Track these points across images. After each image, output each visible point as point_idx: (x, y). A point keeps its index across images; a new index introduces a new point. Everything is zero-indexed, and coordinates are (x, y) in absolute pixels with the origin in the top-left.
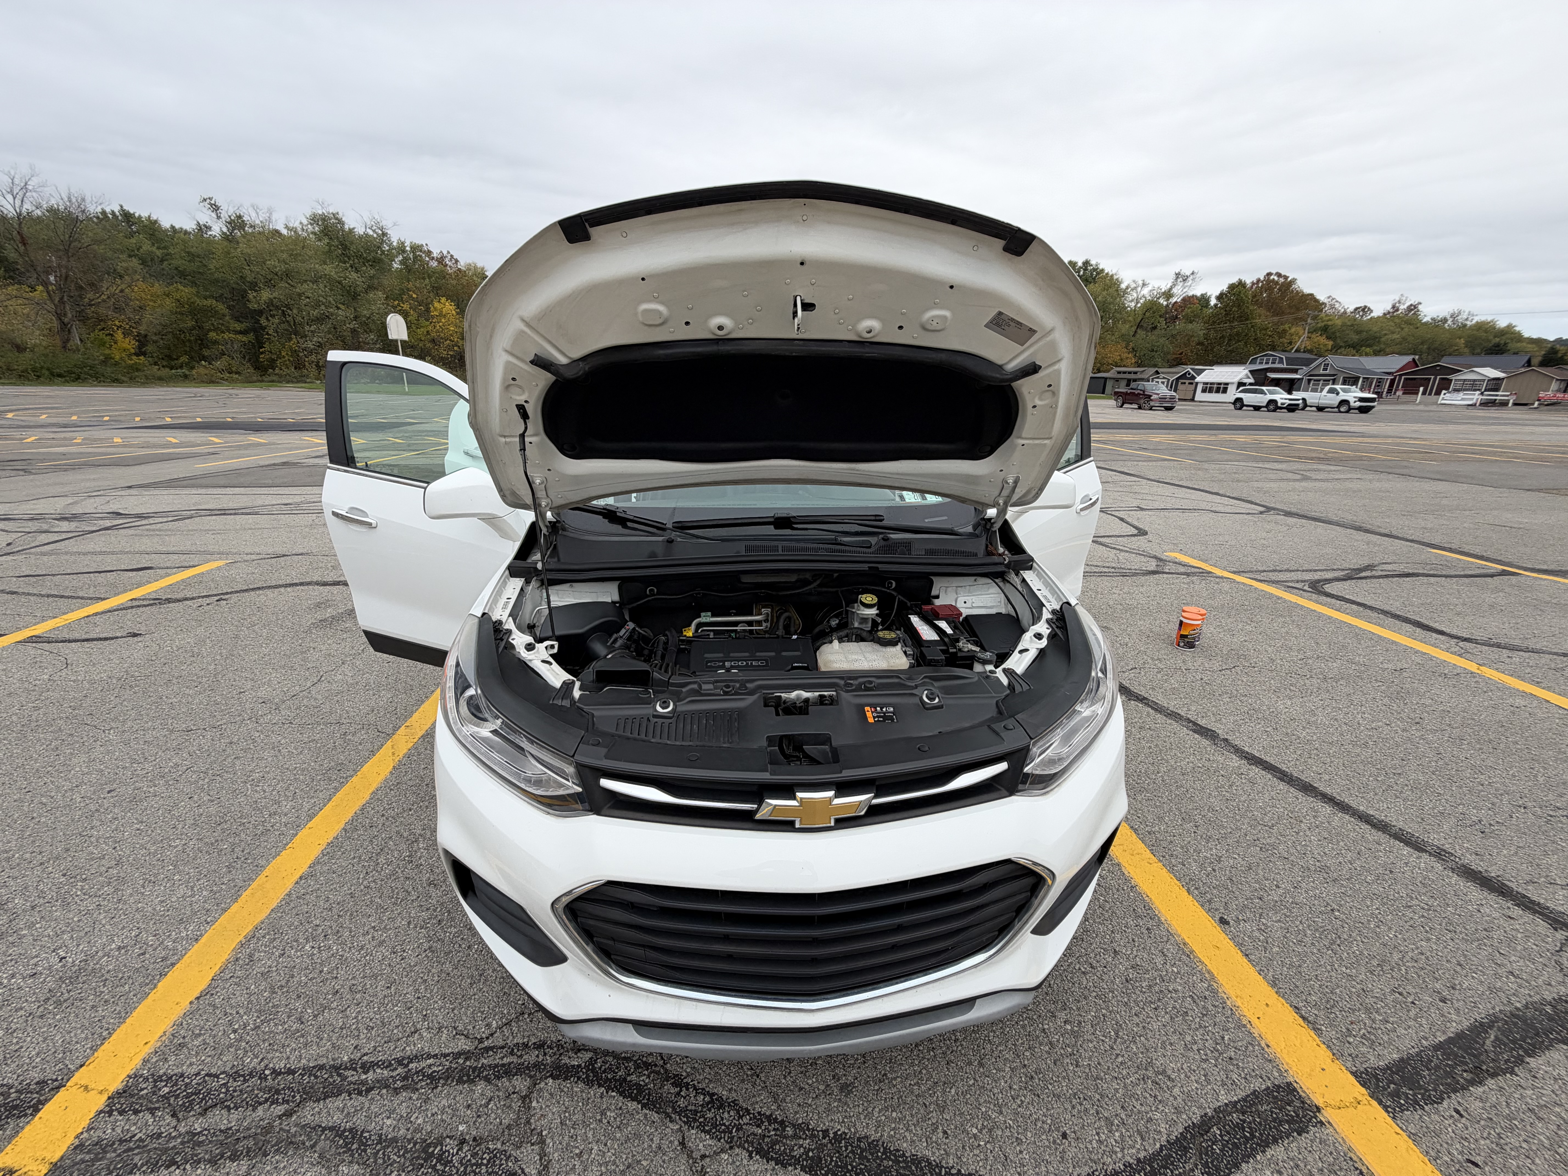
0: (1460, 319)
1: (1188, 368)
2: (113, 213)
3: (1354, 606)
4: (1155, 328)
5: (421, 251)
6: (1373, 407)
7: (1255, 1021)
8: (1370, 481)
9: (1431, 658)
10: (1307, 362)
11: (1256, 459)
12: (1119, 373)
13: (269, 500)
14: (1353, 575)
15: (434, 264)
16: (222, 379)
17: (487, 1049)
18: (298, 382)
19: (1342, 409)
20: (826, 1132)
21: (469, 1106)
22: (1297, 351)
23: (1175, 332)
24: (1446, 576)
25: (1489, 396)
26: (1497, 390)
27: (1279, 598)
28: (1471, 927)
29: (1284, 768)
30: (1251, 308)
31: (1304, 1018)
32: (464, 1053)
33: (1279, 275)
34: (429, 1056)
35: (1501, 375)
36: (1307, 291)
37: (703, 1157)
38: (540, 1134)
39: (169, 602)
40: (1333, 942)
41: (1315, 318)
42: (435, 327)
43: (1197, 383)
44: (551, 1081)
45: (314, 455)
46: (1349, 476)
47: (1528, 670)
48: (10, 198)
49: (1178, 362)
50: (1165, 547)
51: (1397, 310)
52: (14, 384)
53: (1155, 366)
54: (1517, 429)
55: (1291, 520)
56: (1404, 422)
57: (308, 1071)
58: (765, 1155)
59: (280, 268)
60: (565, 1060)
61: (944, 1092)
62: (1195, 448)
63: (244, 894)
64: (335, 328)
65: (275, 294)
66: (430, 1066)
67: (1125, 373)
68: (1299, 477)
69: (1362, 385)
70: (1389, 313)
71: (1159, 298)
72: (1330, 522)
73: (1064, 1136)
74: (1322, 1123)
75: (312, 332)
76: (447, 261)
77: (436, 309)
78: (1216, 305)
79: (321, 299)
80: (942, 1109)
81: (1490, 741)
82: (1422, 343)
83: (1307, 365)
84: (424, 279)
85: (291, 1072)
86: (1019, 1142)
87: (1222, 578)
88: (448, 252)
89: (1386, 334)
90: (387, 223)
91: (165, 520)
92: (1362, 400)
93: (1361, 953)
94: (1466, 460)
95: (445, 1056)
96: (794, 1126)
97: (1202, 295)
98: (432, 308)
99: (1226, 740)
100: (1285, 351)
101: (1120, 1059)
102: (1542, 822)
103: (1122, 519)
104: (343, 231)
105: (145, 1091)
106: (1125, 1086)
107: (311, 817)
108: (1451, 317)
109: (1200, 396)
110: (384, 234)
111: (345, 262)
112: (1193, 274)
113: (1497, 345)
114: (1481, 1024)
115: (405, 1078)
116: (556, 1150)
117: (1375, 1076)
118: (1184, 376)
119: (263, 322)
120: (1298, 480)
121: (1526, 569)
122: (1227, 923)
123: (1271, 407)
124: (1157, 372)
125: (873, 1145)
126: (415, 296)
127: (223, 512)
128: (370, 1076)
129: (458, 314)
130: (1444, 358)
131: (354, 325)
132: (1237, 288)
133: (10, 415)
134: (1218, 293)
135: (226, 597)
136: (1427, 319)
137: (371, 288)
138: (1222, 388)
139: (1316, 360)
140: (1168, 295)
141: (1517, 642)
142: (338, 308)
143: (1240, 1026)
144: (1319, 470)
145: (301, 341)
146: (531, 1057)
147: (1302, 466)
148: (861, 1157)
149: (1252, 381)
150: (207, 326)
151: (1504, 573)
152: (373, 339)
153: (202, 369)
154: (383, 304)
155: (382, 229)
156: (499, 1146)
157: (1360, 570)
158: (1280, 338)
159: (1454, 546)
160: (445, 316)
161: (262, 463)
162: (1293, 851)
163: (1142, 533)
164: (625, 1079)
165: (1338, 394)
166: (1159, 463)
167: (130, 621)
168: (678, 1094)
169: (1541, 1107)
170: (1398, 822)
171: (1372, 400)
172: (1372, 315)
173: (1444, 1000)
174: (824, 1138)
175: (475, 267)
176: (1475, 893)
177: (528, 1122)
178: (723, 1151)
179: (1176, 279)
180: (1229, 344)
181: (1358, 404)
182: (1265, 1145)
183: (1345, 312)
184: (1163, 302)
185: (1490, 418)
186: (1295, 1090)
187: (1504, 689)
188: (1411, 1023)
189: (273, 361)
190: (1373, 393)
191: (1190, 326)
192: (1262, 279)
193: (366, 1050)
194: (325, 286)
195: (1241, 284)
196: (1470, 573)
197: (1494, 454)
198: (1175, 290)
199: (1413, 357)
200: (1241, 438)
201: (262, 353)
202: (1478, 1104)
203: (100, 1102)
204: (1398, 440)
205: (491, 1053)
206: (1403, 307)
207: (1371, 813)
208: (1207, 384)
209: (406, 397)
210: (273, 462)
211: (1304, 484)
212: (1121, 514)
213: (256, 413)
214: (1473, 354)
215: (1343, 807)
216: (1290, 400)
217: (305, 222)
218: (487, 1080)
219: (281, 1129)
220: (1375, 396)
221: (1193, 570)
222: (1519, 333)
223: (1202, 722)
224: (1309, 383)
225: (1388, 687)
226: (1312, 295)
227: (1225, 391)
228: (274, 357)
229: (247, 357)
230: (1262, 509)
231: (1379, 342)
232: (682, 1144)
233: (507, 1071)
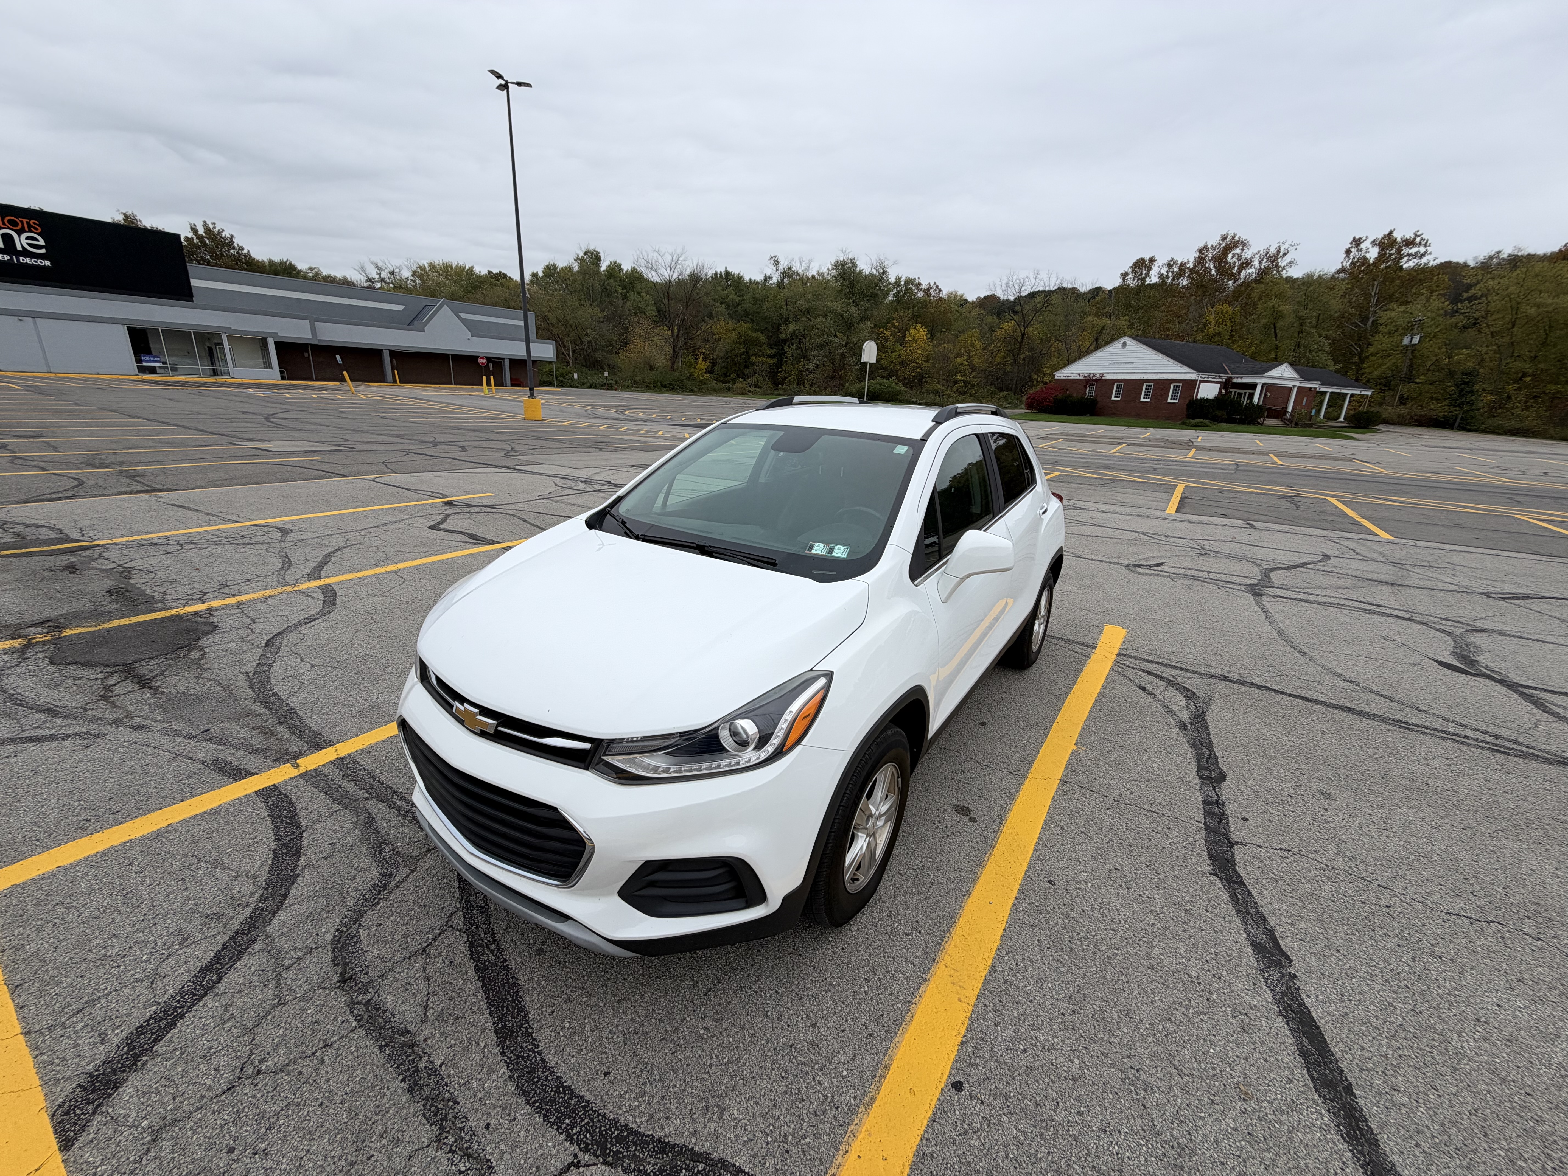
2: (721, 274)
5: (912, 284)
7: (853, 1156)
15: (920, 295)
16: (750, 391)
20: (505, 961)
37: (451, 926)
42: (905, 351)
48: (668, 269)
52: (642, 391)
58: (471, 947)
59: (805, 306)
61: (581, 995)
65: (798, 327)
73: (607, 1074)
75: (814, 356)
76: (932, 291)
77: (910, 335)
79: (826, 329)
80: (568, 1001)
84: (909, 309)
86: (580, 1052)
88: (935, 283)
96: (497, 946)
98: (908, 335)
104: (854, 273)
105: (346, 762)
106: (683, 1091)
110: (885, 273)
111: (850, 299)
119: (786, 348)
122: (958, 1089)
125: (514, 985)
126: (898, 324)
128: (400, 803)
129: (929, 339)
131: (844, 350)
133: (627, 412)
137: (864, 319)
142: (837, 336)
143: (834, 1146)
145: (806, 363)
148: (503, 984)
150: (751, 352)
153: (740, 384)
154: (869, 332)
155: (883, 268)
160: (916, 341)
175: (956, 296)
178: (460, 930)
189: (784, 379)
194: (831, 319)
201: (779, 372)
203: (334, 758)
217: (831, 267)
219: (359, 803)
228: (786, 375)
229: (769, 375)
232: (452, 914)
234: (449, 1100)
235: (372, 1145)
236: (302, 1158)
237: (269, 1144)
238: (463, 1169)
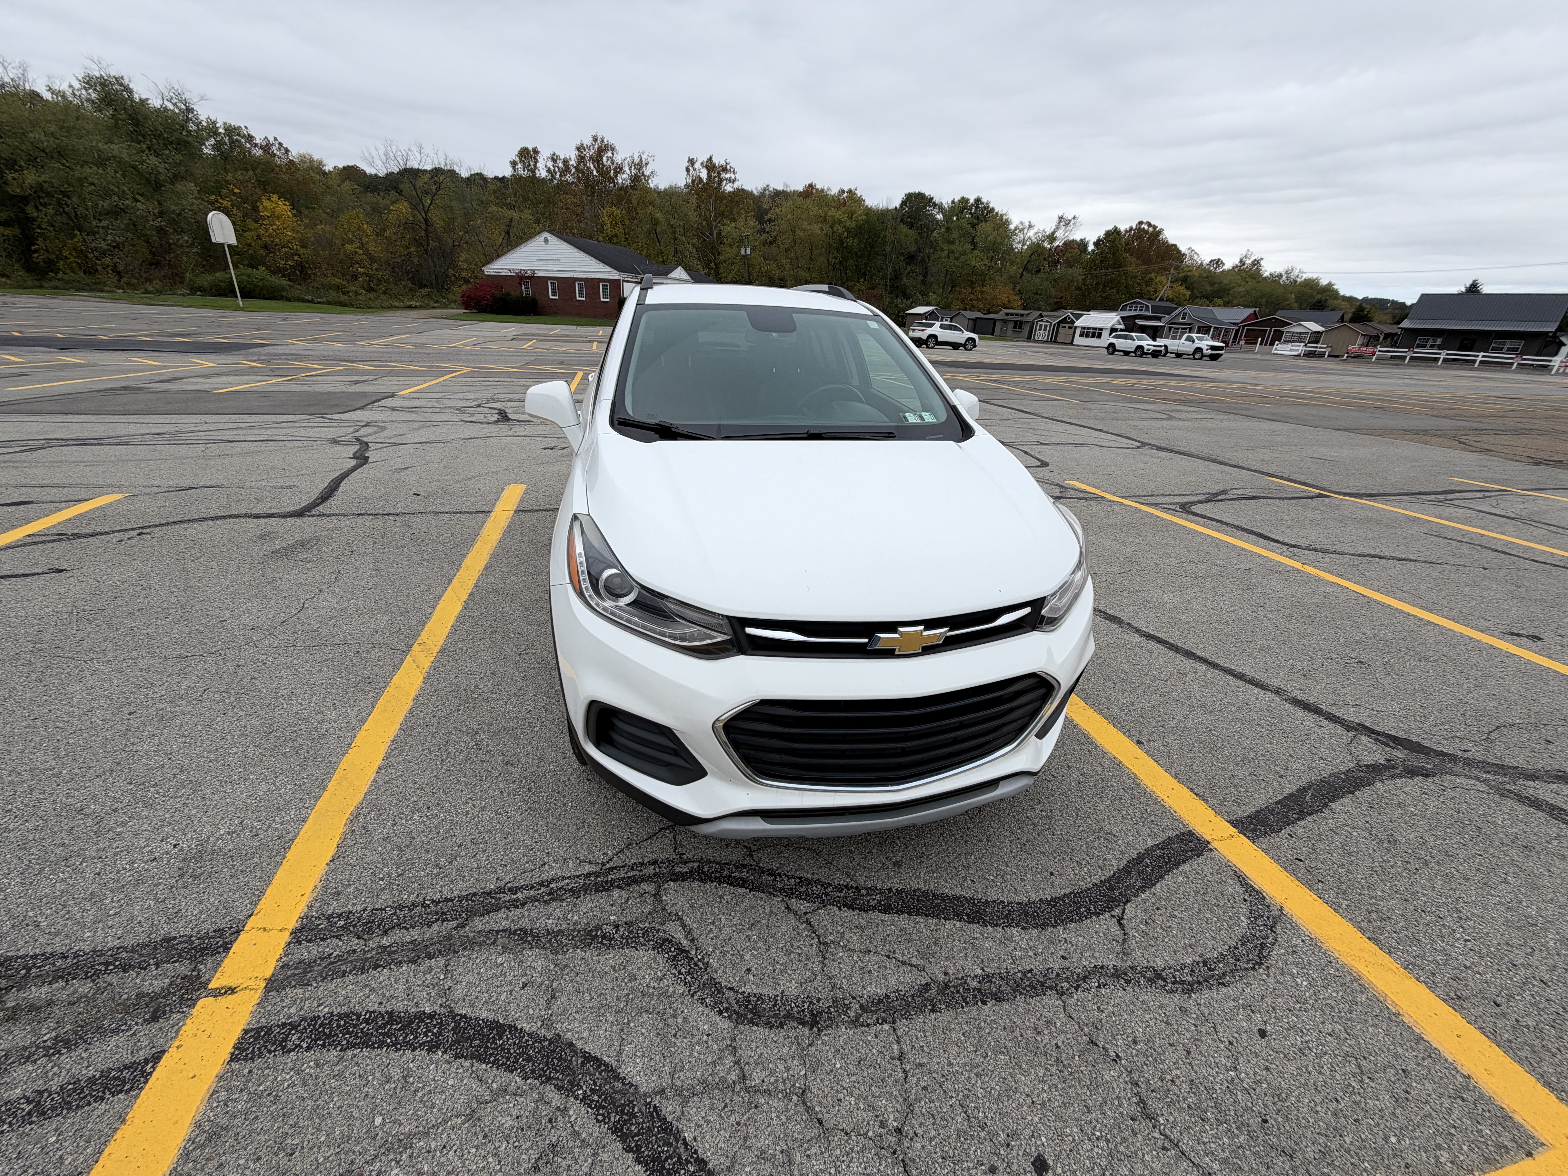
0: (1293, 275)
1: (1069, 313)
3: (1214, 523)
4: (1038, 271)
5: (239, 135)
6: (1221, 355)
7: (1165, 799)
8: (1221, 421)
9: (1270, 560)
10: (1169, 311)
11: (1131, 401)
12: (1007, 314)
13: (133, 429)
14: (1212, 498)
15: (258, 152)
17: (611, 869)
18: (91, 290)
19: (1196, 357)
20: (890, 890)
21: (612, 905)
22: (1161, 299)
23: (1056, 276)
24: (1280, 499)
25: (1312, 347)
26: (1317, 342)
27: (1158, 517)
28: (1297, 733)
29: (1171, 641)
30: (1124, 255)
31: (1196, 794)
32: (593, 873)
33: (1149, 224)
34: (564, 878)
35: (1321, 329)
36: (1171, 241)
37: (806, 913)
38: (677, 914)
39: (79, 537)
40: (1212, 749)
41: (1176, 268)
42: (267, 230)
43: (1076, 328)
44: (672, 883)
45: (157, 379)
46: (1205, 416)
47: (1336, 567)
49: (1059, 306)
50: (1065, 477)
51: (1244, 264)
53: (1039, 309)
54: (1330, 378)
55: (1162, 454)
56: (1246, 369)
57: (461, 898)
58: (851, 907)
59: (48, 143)
60: (678, 869)
61: (966, 858)
62: (1079, 390)
63: (330, 785)
64: (134, 225)
65: (44, 177)
66: (568, 884)
67: (1012, 315)
68: (1165, 417)
69: (1213, 334)
70: (1237, 266)
71: (1043, 241)
72: (1191, 455)
73: (1052, 874)
74: (1211, 850)
75: (103, 228)
76: (274, 149)
77: (265, 208)
78: (1093, 251)
79: (112, 187)
80: (968, 868)
81: (1310, 616)
82: (1262, 298)
83: (1169, 314)
84: (247, 170)
85: (447, 900)
86: (1023, 880)
87: (1113, 501)
88: (276, 139)
89: (1234, 287)
90: (192, 96)
91: (11, 450)
92: (1213, 348)
93: (1230, 754)
94: (1293, 404)
95: (578, 877)
96: (866, 889)
97: (1081, 240)
98: (261, 207)
99: (1129, 624)
100: (1151, 299)
101: (1081, 828)
102: (1342, 667)
103: (1026, 453)
104: (132, 102)
105: (322, 926)
106: (1087, 843)
107: (363, 721)
108: (1286, 273)
109: (1078, 340)
110: (189, 110)
111: (139, 142)
112: (1074, 218)
113: (1320, 301)
114: (1304, 788)
115: (550, 894)
116: (694, 922)
117: (1242, 822)
118: (1064, 321)
119: (30, 209)
120: (1162, 419)
121: (1335, 493)
122: (1142, 743)
123: (1139, 353)
124: (1041, 316)
125: (925, 893)
126: (236, 191)
127: (83, 442)
128: (519, 895)
129: (295, 215)
130: (1279, 312)
131: (158, 222)
132: (1113, 235)
134: (1095, 239)
135: (148, 530)
136: (1266, 274)
137: (177, 177)
138: (1096, 333)
139: (1177, 308)
140: (1052, 238)
141: (1329, 547)
142: (137, 201)
143: (1156, 803)
144: (1181, 411)
145: (89, 239)
146: (650, 870)
147: (1167, 407)
148: (918, 900)
149: (1122, 327)
151: (1320, 496)
152: (187, 241)
154: (196, 199)
155: (185, 103)
156: (647, 925)
157: (1217, 494)
158: (1147, 286)
159: (1284, 475)
160: (278, 218)
161: (97, 387)
162: (1181, 695)
163: (1044, 464)
164: (730, 876)
165: (1193, 342)
166: (1051, 403)
167: (43, 557)
168: (775, 880)
169: (1337, 828)
170: (1250, 673)
171: (1220, 348)
172: (1224, 268)
173: (1281, 777)
174: (889, 893)
175: (312, 161)
176: (1300, 713)
177: (664, 909)
178: (818, 908)
179: (1059, 223)
180: (1104, 291)
181: (1210, 352)
182: (1177, 865)
183: (1201, 264)
184: (1047, 245)
185: (1310, 367)
186: (1194, 834)
187: (1319, 580)
188: (1263, 791)
189: (52, 262)
190: (1222, 342)
191: (1070, 271)
192: (1134, 227)
193: (508, 880)
194: (116, 172)
195: (1116, 231)
196: (1296, 495)
197: (1311, 398)
198: (1057, 234)
199: (1254, 309)
200: (1118, 381)
201: (36, 251)
202: (1302, 830)
203: (286, 937)
204: (1244, 386)
205: (615, 871)
206: (1248, 262)
207: (1233, 668)
208: (1084, 328)
209: (243, 313)
210: (109, 386)
211: (1170, 422)
212: (1024, 448)
213: (53, 327)
214: (1301, 309)
215: (1214, 665)
216: (1155, 346)
217: (77, 85)
218: (619, 887)
219: (460, 936)
220: (1223, 345)
221: (1089, 495)
222: (1336, 292)
223: (1111, 612)
224: (1170, 331)
225: (1241, 582)
226: (1175, 245)
227: (1099, 336)
228: (53, 257)
229: (15, 256)
230: (1139, 444)
231: (1228, 294)
232: (788, 908)
233: (635, 881)
234: (1025, 975)
235: (1045, 1041)
236: (1033, 1102)
237: (1003, 1131)
238: (1096, 984)
